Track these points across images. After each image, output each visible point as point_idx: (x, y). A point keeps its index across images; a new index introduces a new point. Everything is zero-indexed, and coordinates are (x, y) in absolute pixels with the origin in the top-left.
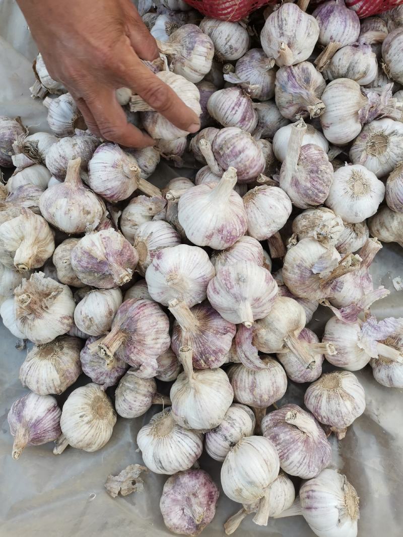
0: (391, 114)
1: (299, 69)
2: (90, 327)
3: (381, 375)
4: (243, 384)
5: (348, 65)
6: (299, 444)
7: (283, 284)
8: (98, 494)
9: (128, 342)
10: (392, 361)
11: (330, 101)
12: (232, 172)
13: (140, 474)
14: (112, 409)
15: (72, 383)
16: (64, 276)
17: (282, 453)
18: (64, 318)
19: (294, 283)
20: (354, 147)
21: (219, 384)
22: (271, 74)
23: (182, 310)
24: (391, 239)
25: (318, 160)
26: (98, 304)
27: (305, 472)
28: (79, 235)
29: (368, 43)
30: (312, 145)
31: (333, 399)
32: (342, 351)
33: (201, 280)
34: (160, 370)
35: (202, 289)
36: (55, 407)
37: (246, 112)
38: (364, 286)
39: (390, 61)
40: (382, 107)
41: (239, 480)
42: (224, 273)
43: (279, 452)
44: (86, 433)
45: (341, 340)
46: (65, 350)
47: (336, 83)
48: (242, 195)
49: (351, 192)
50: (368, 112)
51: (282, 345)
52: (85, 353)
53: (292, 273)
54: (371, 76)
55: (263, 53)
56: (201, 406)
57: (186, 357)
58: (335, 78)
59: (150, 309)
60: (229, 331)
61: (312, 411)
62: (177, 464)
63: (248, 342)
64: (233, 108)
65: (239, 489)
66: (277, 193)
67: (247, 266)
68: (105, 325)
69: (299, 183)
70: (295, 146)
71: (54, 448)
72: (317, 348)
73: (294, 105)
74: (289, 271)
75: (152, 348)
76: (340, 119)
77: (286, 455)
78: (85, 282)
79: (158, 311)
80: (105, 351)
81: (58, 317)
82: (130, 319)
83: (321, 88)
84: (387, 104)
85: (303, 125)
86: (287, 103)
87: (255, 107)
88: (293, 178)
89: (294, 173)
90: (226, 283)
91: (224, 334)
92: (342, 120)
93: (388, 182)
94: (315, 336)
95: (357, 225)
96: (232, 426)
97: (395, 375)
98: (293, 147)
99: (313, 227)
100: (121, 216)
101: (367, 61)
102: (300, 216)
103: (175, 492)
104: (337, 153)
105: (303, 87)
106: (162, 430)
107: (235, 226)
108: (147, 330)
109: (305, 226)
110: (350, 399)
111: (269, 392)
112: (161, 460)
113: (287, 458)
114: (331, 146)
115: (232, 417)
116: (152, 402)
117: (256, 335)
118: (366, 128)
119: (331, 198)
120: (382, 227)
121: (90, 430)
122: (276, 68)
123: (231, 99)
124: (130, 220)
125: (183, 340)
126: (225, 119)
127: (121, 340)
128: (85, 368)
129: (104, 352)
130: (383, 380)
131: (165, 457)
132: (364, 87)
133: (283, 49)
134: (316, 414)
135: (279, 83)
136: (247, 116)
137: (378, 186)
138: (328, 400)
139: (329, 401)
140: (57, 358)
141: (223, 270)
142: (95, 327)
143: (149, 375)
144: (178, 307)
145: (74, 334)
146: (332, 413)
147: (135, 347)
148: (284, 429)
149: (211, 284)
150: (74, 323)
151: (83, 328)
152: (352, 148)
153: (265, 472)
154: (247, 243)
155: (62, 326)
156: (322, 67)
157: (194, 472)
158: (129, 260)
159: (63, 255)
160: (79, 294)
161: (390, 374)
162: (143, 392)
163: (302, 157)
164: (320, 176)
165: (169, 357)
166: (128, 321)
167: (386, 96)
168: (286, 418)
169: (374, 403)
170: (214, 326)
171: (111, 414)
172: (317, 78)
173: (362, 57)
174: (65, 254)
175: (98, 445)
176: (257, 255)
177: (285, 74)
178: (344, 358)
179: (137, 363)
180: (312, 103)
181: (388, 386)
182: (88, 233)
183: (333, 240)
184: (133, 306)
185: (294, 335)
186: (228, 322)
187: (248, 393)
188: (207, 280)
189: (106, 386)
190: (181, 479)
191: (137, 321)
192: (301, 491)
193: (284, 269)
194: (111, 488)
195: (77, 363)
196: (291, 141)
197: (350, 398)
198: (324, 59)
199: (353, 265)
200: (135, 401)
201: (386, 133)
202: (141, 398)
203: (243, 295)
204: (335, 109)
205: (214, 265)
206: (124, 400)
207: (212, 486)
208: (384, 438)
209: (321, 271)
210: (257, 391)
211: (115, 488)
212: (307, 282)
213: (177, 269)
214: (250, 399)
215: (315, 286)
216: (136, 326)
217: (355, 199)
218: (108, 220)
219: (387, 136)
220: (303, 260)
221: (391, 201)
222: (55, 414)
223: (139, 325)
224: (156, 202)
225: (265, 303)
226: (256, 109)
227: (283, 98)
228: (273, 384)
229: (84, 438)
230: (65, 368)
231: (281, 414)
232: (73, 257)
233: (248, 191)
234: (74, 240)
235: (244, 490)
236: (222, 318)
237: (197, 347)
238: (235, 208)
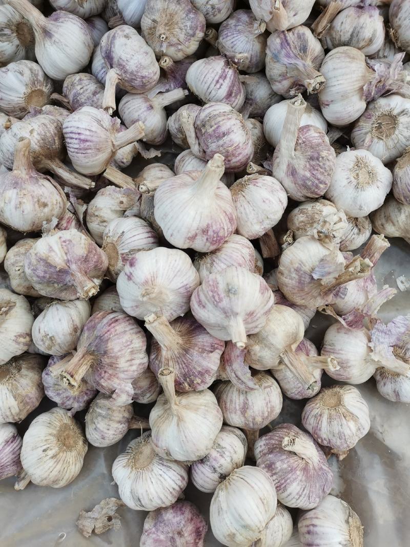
0: (401, 90)
1: (294, 34)
2: (51, 347)
3: (386, 388)
4: (234, 405)
5: (351, 30)
6: (298, 473)
7: (277, 289)
8: (68, 534)
9: (97, 366)
10: (398, 375)
11: (330, 75)
12: (218, 159)
13: (116, 510)
14: (82, 438)
15: (34, 408)
16: (18, 286)
17: (279, 484)
18: (20, 336)
19: (291, 289)
20: (357, 129)
21: (206, 408)
22: (260, 41)
23: (162, 327)
24: (397, 234)
25: (319, 145)
26: (60, 320)
27: (305, 504)
28: (36, 234)
29: (374, 4)
30: (312, 126)
31: (335, 419)
32: (345, 365)
33: (182, 290)
34: (137, 392)
35: (184, 301)
36: (14, 437)
37: (232, 86)
38: (368, 290)
39: (400, 26)
40: (390, 82)
41: (231, 523)
42: (211, 283)
43: (275, 482)
44: (51, 469)
45: (343, 352)
46: (24, 371)
47: (337, 53)
48: (229, 186)
49: (355, 182)
50: (374, 87)
51: (277, 362)
52: (47, 374)
53: (289, 277)
54: (378, 44)
55: (251, 15)
56: (186, 437)
57: (167, 381)
58: (335, 46)
59: (123, 325)
60: (217, 348)
61: (311, 431)
62: (159, 502)
63: (239, 361)
64: (217, 82)
65: (231, 534)
66: (271, 184)
67: (238, 274)
68: (69, 343)
69: (296, 172)
70: (292, 128)
71: (15, 483)
72: (316, 362)
73: (288, 78)
74: (285, 275)
75: (126, 371)
76: (342, 96)
77: (283, 486)
78: (43, 293)
79: (133, 327)
80: (68, 380)
81: (12, 335)
82: (98, 338)
83: (319, 59)
84: (396, 78)
85: (302, 103)
86: (280, 75)
87: (243, 80)
88: (288, 165)
89: (290, 160)
90: (213, 296)
91: (212, 352)
92: (344, 96)
93: (397, 170)
94: (314, 346)
95: (359, 220)
96: (221, 456)
97: (403, 390)
98: (290, 128)
99: (312, 223)
100: (86, 210)
101: (373, 25)
102: (296, 211)
103: (157, 530)
104: (337, 135)
105: (298, 56)
106: (141, 461)
107: (222, 226)
108: (119, 351)
109: (302, 222)
110: (354, 419)
111: (263, 414)
112: (141, 497)
113: (285, 489)
114: (330, 127)
115: (221, 444)
116: (129, 427)
117: (248, 351)
118: (371, 106)
119: (331, 188)
120: (387, 221)
121: (56, 466)
122: (267, 34)
123: (215, 70)
124: (97, 216)
125: (163, 360)
126: (207, 94)
127: (88, 363)
128: (48, 391)
129: (68, 382)
130: (388, 395)
131: (145, 494)
132: (369, 58)
133: (278, 9)
134: (316, 436)
135: (270, 51)
136: (234, 91)
137: (384, 174)
138: (329, 420)
139: (330, 422)
140: (14, 382)
141: (210, 279)
142: (57, 347)
143: (124, 403)
144: (156, 324)
145: (34, 351)
146: (334, 436)
147: (105, 372)
148: (281, 456)
149: (195, 296)
150: (32, 340)
151: (42, 348)
152: (354, 130)
153: (261, 513)
154: (237, 243)
155: (17, 346)
156: (321, 32)
157: (179, 506)
158: (96, 266)
159: (16, 260)
160: (39, 304)
161: (397, 389)
162: (117, 419)
163: (300, 141)
164: (321, 164)
165: (146, 378)
166: (97, 341)
167: (395, 69)
168: (283, 445)
169: (378, 419)
170: (199, 344)
171: (81, 443)
172: (315, 46)
173: (368, 20)
174: (18, 258)
175: (66, 481)
176: (248, 257)
177: (278, 41)
178: (347, 372)
179: (109, 389)
180: (309, 76)
181: (393, 400)
182: (45, 234)
183: (336, 239)
184: (103, 322)
185: (291, 350)
186: (215, 338)
187: (240, 415)
188: (190, 289)
189: (74, 411)
190: (164, 515)
191: (107, 340)
192: (300, 525)
193: (279, 272)
194: (83, 526)
195: (39, 386)
196: (287, 121)
197: (354, 417)
198: (324, 22)
199: (362, 271)
200: (108, 430)
201: (395, 112)
202: (115, 425)
203: (234, 310)
204: (336, 83)
205: (198, 270)
206: (95, 429)
207: (199, 520)
208: (389, 458)
209: (323, 276)
210: (250, 413)
211: (88, 525)
212: (306, 289)
213: (154, 278)
214: (242, 422)
215: (315, 293)
216: (106, 347)
217: (360, 190)
218: (72, 215)
219: (396, 116)
220: (301, 263)
221: (399, 192)
222: (15, 445)
223: (110, 345)
224: (128, 193)
225: (260, 317)
226: (243, 83)
227: (274, 69)
228: (267, 404)
229: (49, 475)
230: (24, 393)
231: (277, 438)
232: (26, 265)
233: (235, 181)
234: (30, 241)
235: (238, 535)
236: (208, 333)
237: (180, 368)
238: (222, 204)
